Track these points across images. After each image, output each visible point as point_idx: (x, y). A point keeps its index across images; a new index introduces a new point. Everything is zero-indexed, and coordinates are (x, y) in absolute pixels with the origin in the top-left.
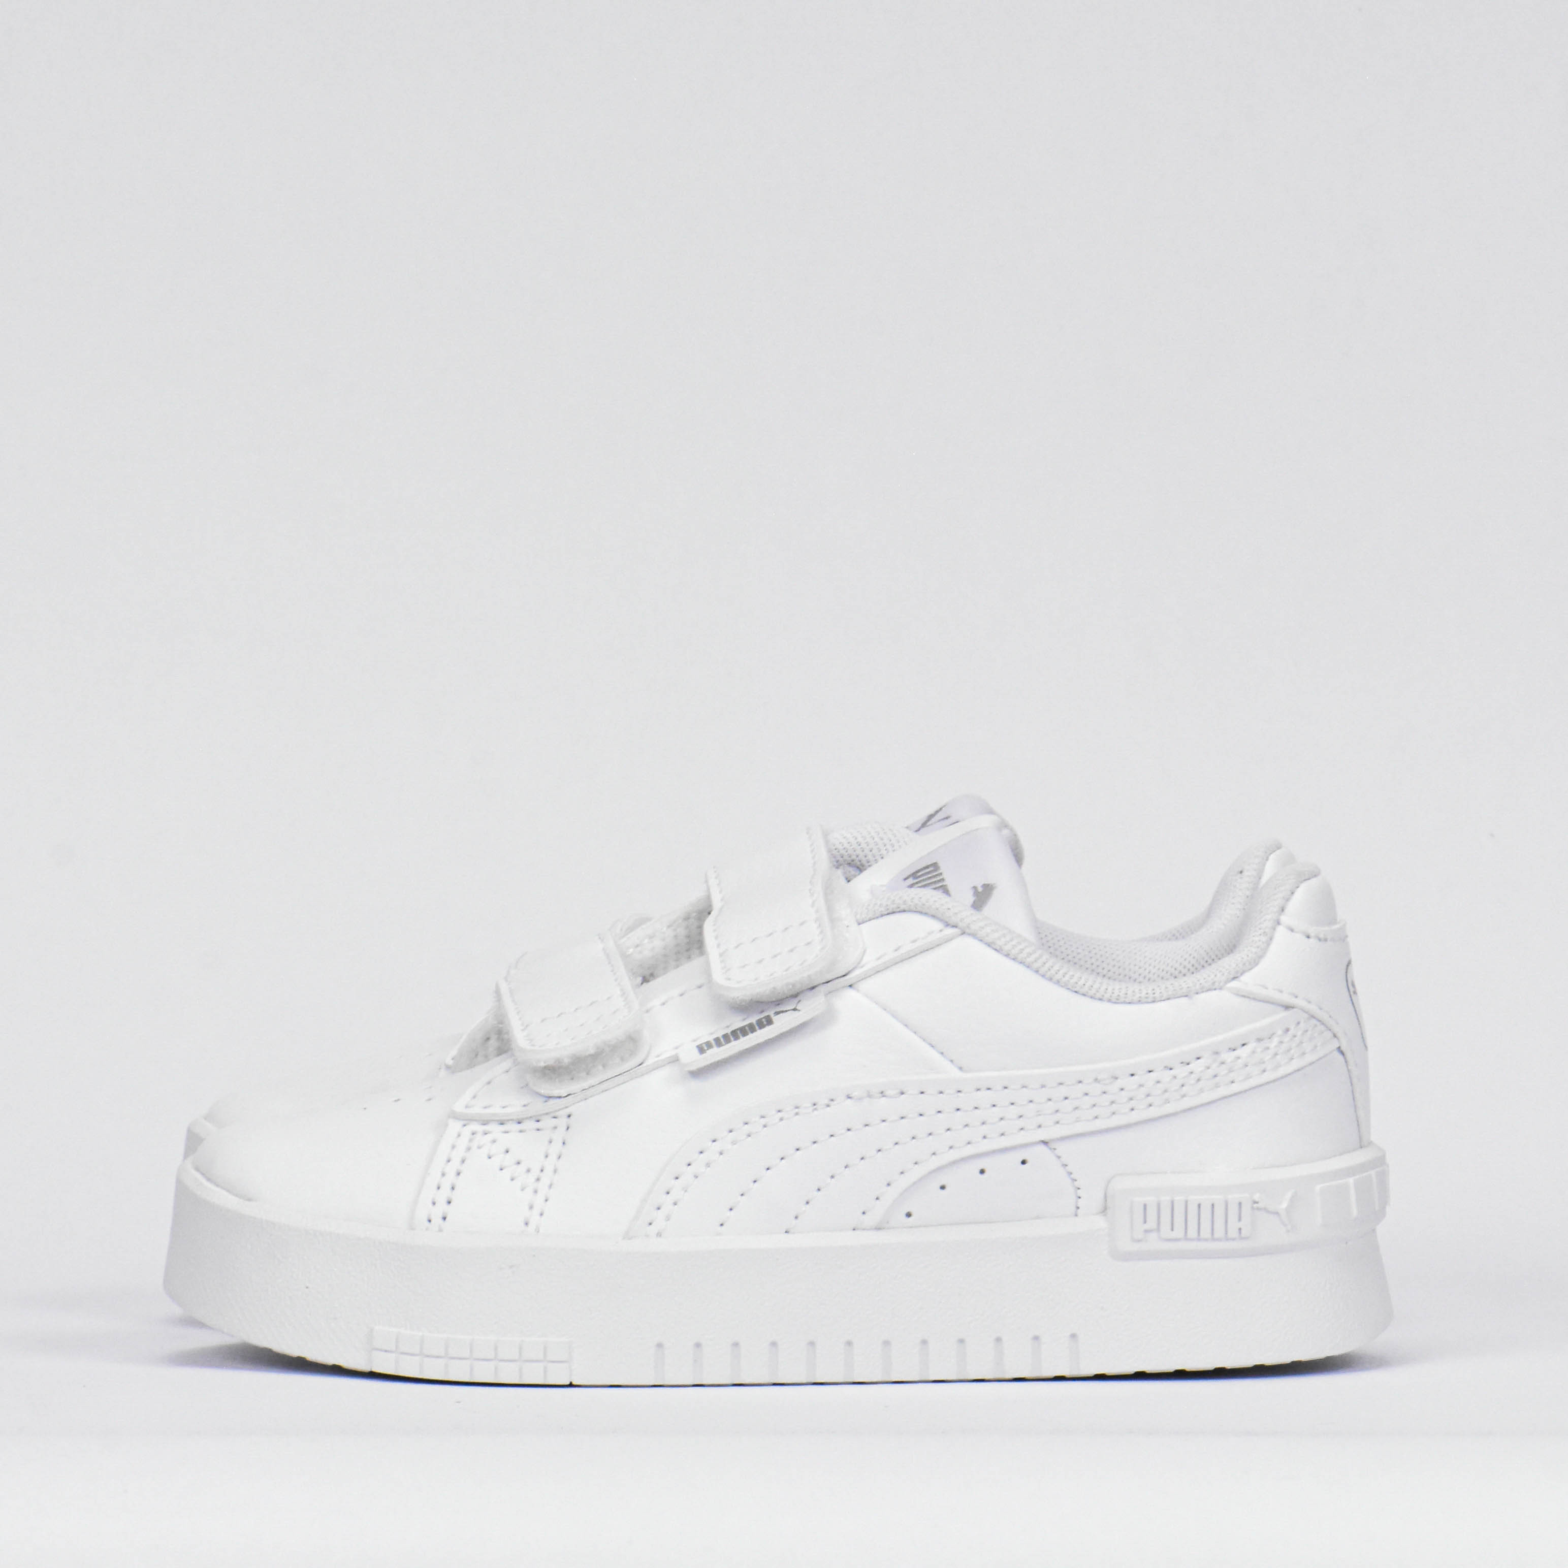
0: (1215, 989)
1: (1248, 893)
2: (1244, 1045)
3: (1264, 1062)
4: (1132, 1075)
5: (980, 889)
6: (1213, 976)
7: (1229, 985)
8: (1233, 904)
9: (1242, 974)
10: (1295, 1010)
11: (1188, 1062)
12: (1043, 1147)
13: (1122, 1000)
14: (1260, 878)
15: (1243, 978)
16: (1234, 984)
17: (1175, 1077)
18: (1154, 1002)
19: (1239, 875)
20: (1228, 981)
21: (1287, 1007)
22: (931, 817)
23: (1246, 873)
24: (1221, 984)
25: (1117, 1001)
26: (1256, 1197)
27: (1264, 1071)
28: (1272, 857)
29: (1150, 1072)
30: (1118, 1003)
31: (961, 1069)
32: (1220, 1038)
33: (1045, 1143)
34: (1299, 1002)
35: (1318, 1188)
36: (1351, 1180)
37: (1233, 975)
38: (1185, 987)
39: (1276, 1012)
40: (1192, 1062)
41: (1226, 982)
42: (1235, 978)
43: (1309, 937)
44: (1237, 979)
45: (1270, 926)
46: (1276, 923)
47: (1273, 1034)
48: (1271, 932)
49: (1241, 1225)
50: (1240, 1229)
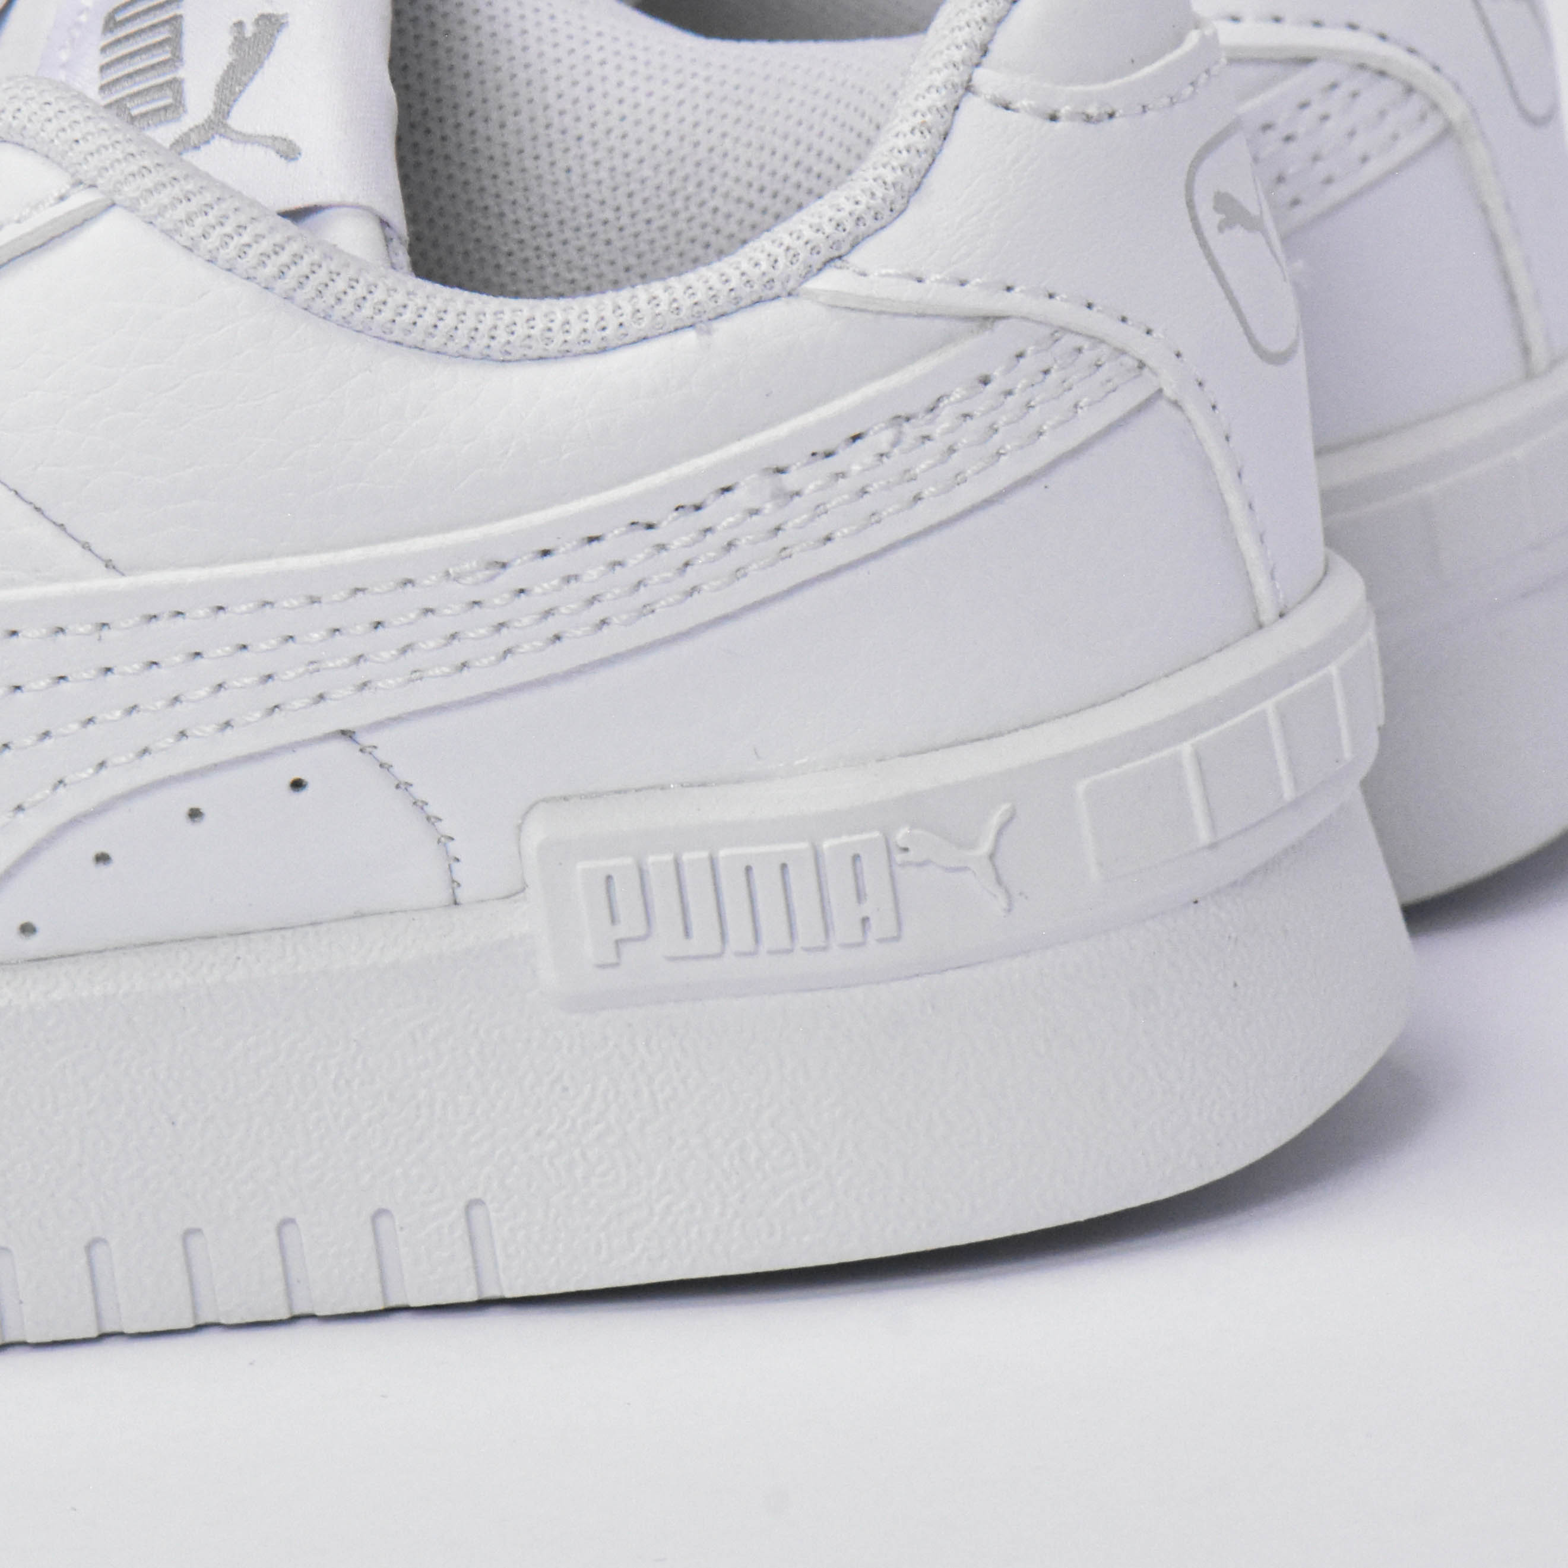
0: (777, 297)
2: (856, 438)
3: (914, 479)
4: (546, 553)
5: (249, 30)
6: (765, 266)
7: (813, 284)
9: (854, 245)
10: (1011, 321)
11: (697, 501)
12: (341, 746)
13: (517, 354)
15: (856, 259)
16: (830, 281)
17: (662, 547)
18: (604, 350)
20: (811, 272)
21: (988, 320)
24: (791, 284)
25: (508, 357)
26: (901, 836)
27: (918, 498)
29: (592, 540)
30: (509, 361)
31: (109, 565)
32: (783, 430)
33: (347, 734)
34: (1015, 302)
35: (1081, 787)
36: (1186, 749)
37: (826, 253)
38: (686, 303)
39: (949, 340)
40: (709, 502)
41: (804, 277)
42: (832, 260)
43: (1053, 118)
44: (838, 263)
45: (940, 104)
46: (961, 92)
47: (939, 400)
48: (943, 120)
49: (867, 909)
50: (865, 920)
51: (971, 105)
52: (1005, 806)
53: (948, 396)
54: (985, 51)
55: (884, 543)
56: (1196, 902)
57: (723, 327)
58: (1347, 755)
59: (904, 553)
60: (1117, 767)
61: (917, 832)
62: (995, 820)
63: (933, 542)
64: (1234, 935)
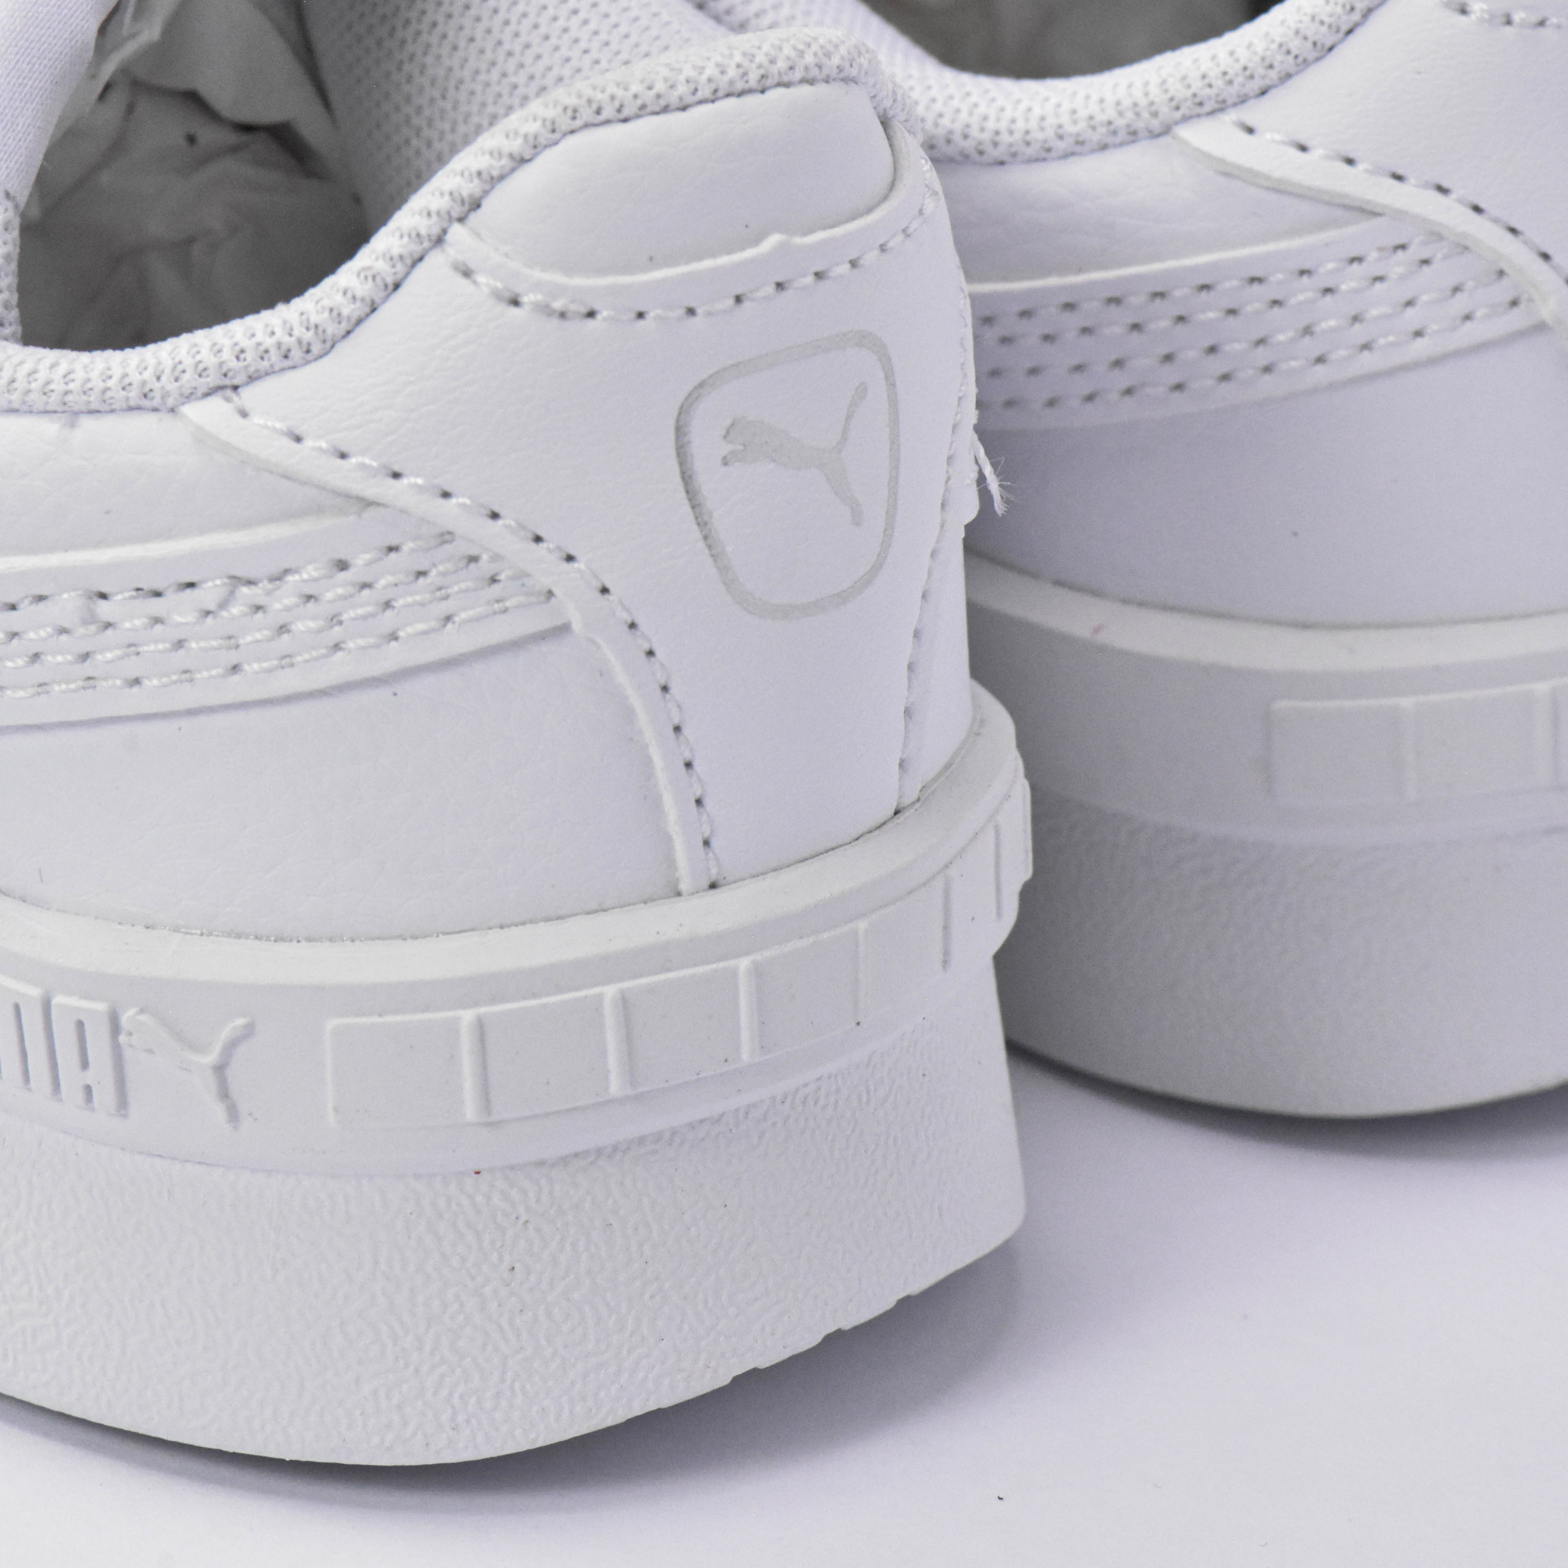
0: (152, 410)
2: (188, 585)
3: (236, 648)
6: (150, 374)
7: (193, 408)
9: (252, 379)
10: (386, 511)
16: (210, 410)
20: (194, 395)
21: (362, 502)
26: (126, 1016)
34: (397, 492)
35: (332, 1023)
36: (468, 1016)
37: (212, 380)
38: (58, 386)
39: (318, 510)
40: (22, 606)
41: (187, 397)
42: (221, 388)
43: (515, 302)
44: (229, 393)
45: (396, 252)
46: (426, 244)
47: (287, 572)
48: (393, 270)
49: (90, 1078)
50: (88, 1089)
51: (436, 260)
52: (240, 1021)
53: (297, 571)
54: (476, 205)
55: (192, 704)
56: (478, 1173)
57: (88, 424)
58: (745, 1056)
59: (220, 720)
60: (380, 1015)
61: (143, 1018)
62: (226, 1033)
63: (255, 715)
64: (524, 1218)
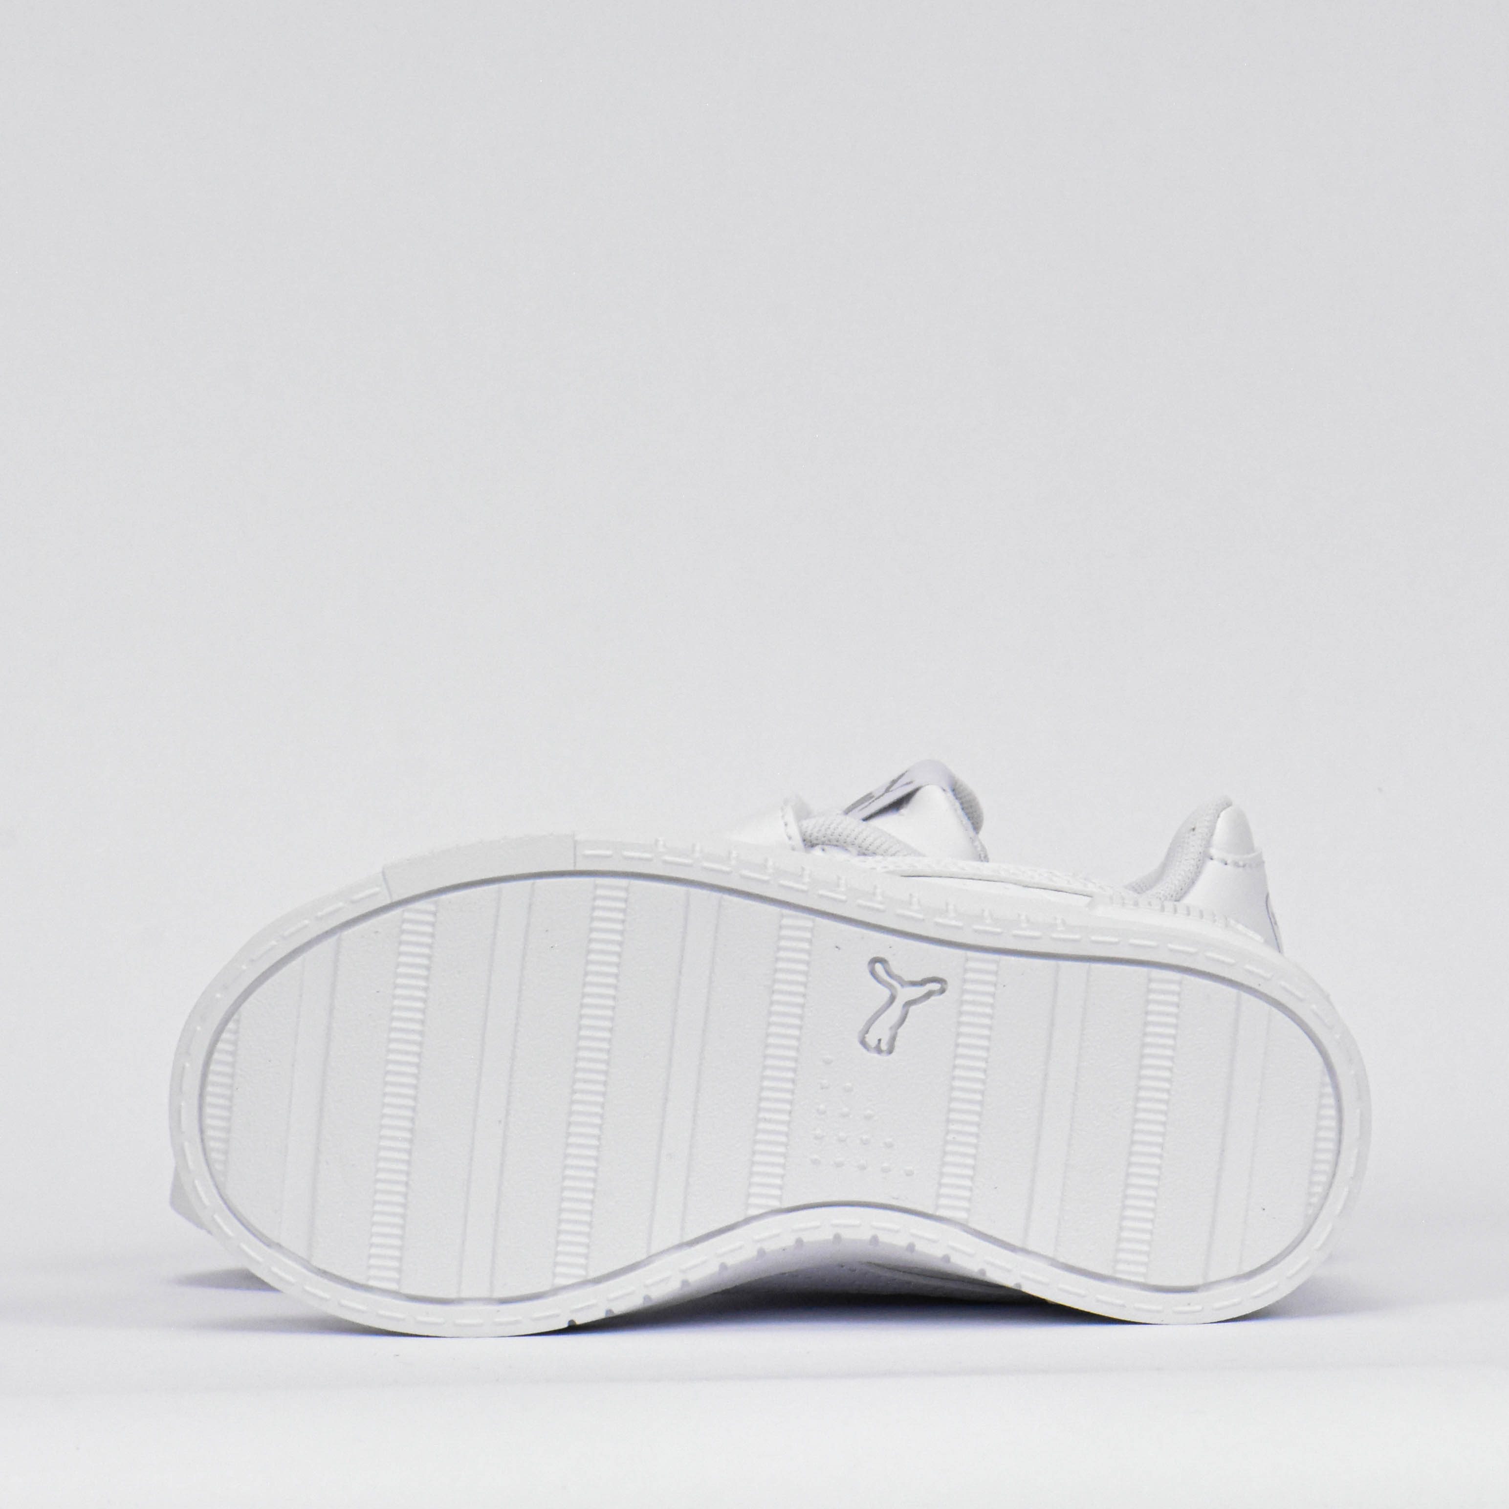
1: (1201, 849)
8: (1186, 860)
14: (1212, 835)
19: (1192, 832)
22: (894, 782)
23: (1198, 831)
28: (1222, 814)
